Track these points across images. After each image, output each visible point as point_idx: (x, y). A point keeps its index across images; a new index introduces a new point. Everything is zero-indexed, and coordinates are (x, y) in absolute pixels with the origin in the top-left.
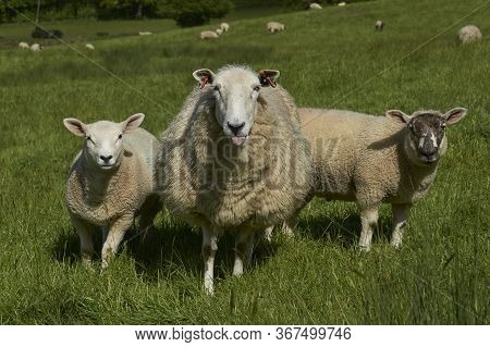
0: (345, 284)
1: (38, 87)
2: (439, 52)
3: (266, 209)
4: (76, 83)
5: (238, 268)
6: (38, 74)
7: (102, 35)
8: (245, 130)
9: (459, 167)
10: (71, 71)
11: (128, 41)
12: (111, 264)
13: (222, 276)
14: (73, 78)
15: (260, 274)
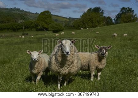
0: (88, 88)
1: (23, 45)
2: (108, 39)
3: (72, 71)
4: (31, 44)
5: (65, 84)
6: (23, 42)
7: (37, 34)
8: (69, 53)
9: (112, 63)
10: (30, 42)
11: (42, 36)
12: (38, 83)
13: (62, 86)
14: (31, 43)
15: (70, 86)
